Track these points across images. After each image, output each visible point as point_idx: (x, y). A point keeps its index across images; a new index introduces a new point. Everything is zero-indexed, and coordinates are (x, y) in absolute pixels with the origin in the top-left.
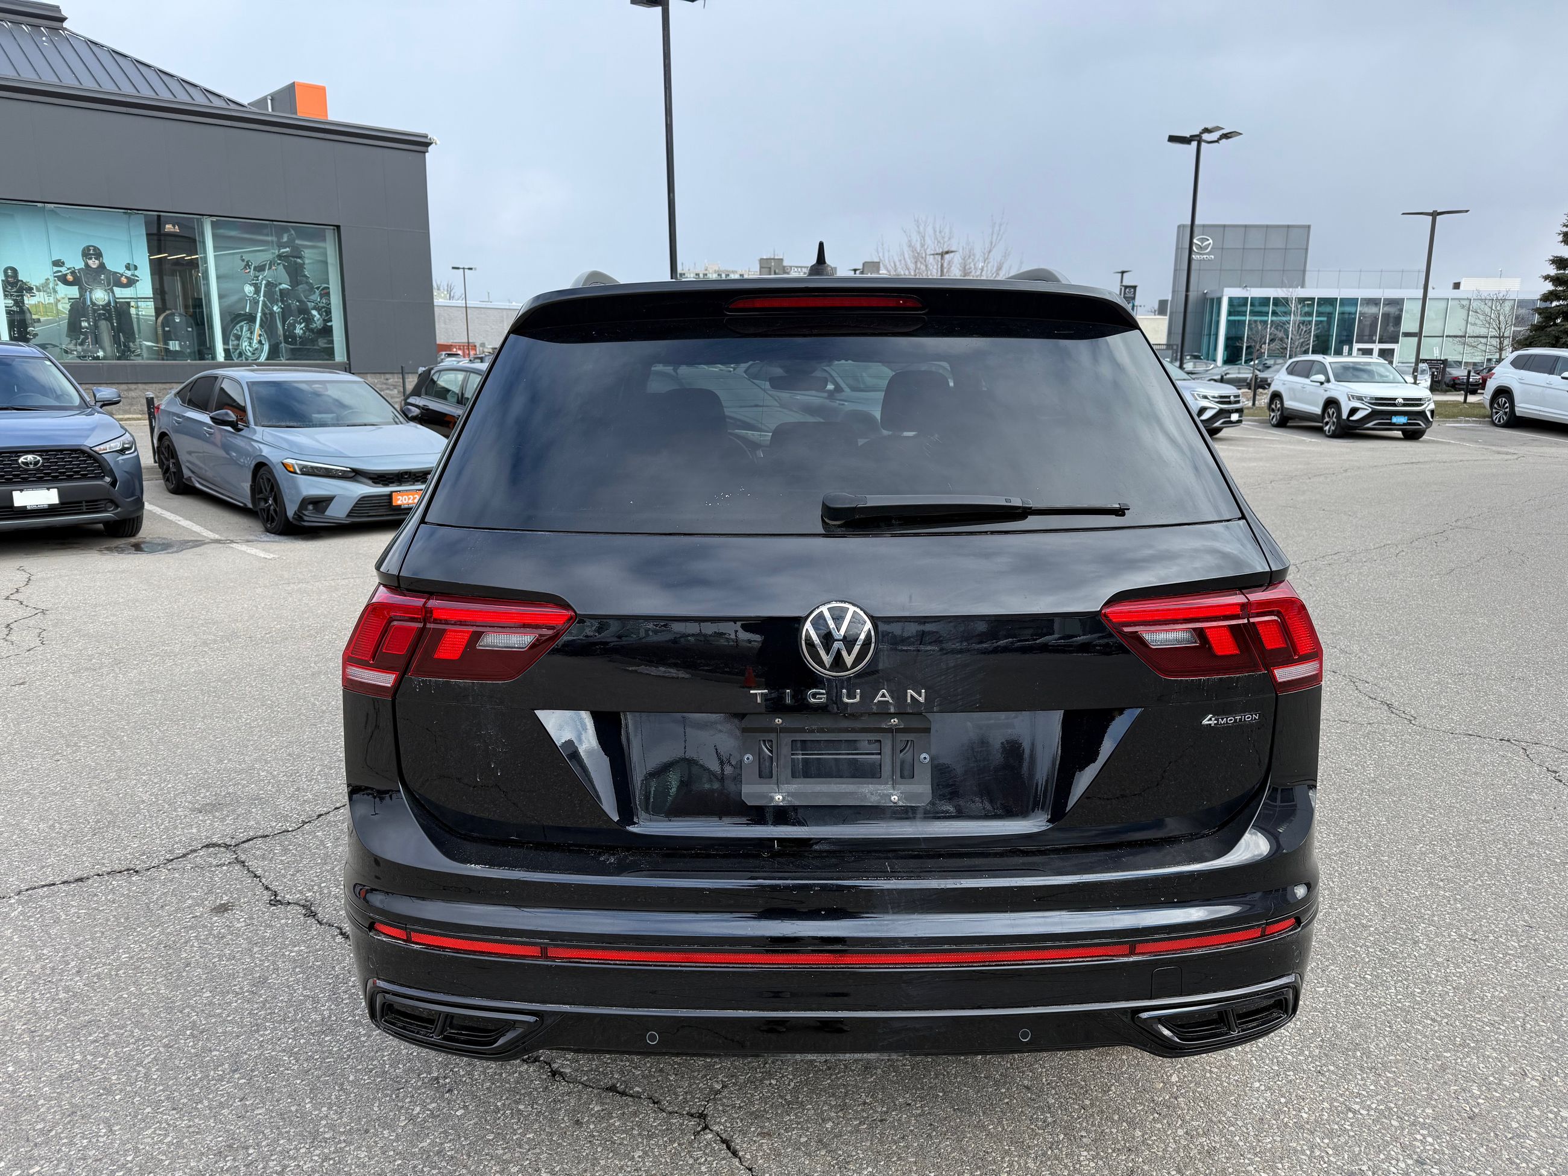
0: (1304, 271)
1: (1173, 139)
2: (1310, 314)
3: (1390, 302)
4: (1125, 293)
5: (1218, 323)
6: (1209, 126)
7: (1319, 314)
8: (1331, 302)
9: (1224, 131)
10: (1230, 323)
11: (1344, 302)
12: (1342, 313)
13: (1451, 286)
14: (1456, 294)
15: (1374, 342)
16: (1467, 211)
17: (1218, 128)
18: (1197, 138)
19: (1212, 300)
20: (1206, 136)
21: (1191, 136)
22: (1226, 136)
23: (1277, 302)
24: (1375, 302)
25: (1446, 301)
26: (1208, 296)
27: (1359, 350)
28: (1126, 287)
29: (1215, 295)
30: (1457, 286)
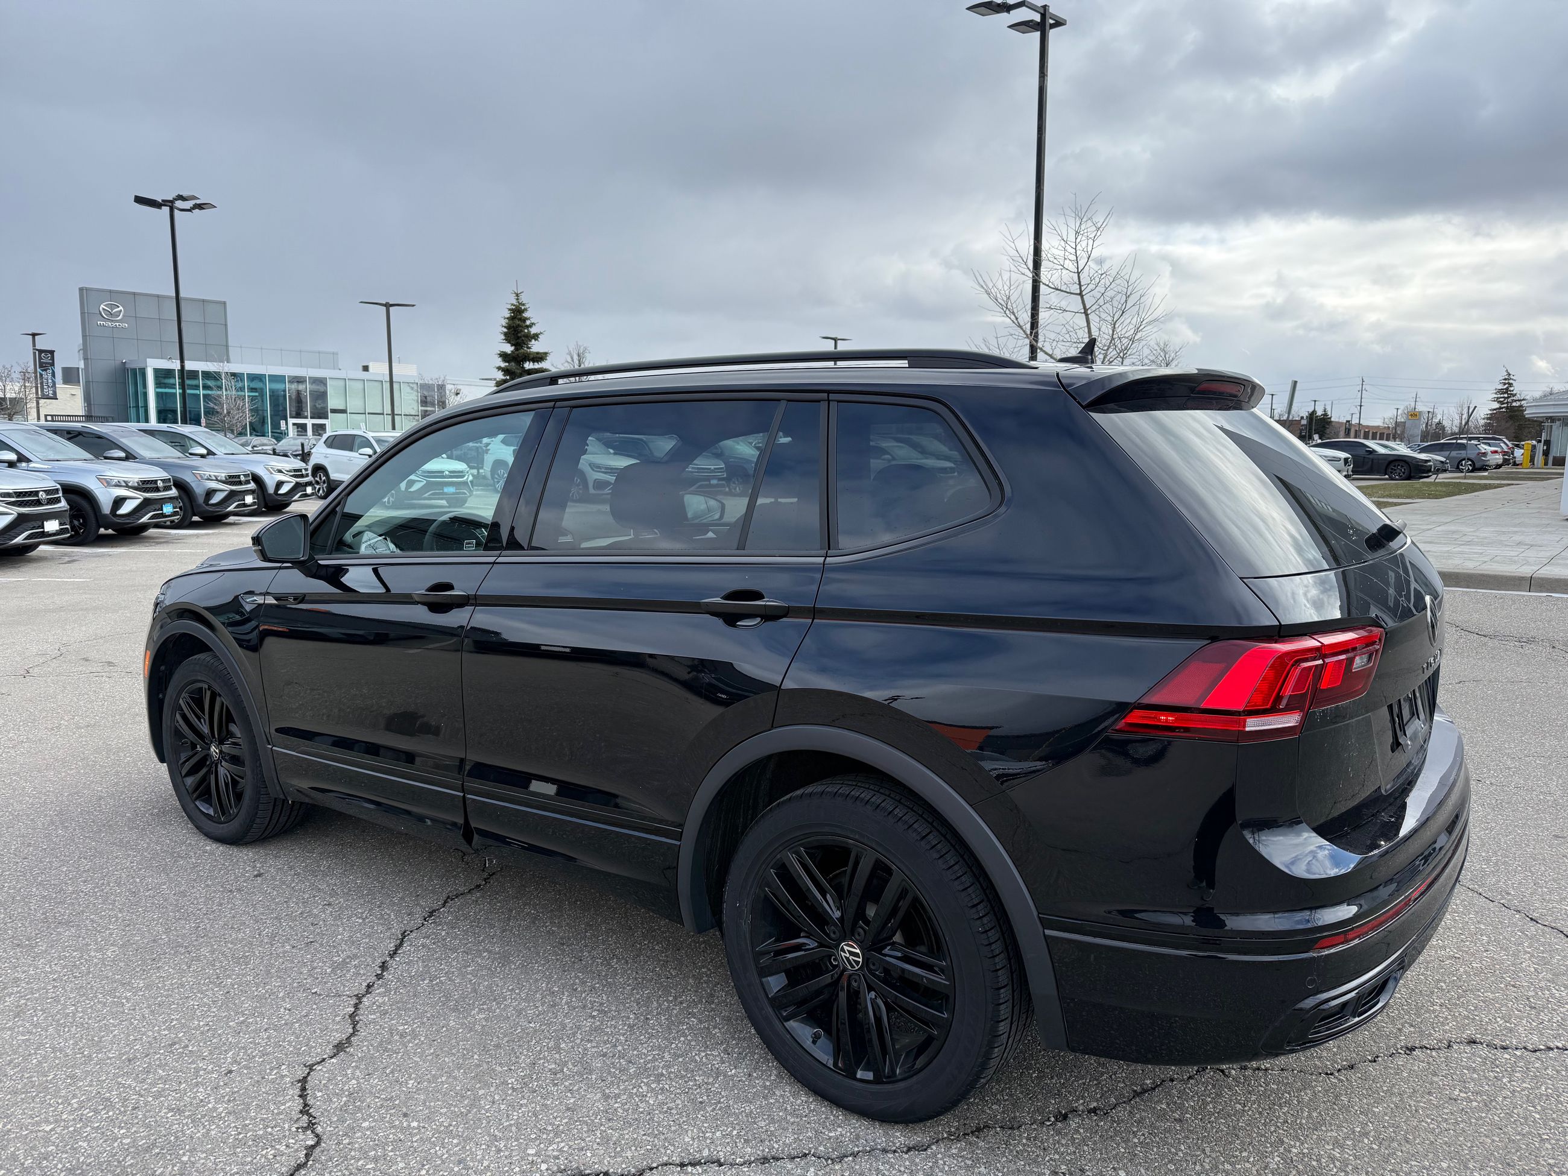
0: (227, 346)
1: (139, 200)
2: (242, 389)
3: (316, 381)
4: (40, 358)
5: (145, 395)
6: (185, 194)
7: (252, 390)
8: (259, 378)
9: (198, 202)
10: (159, 396)
11: (275, 378)
12: (272, 391)
13: (361, 368)
14: (365, 375)
15: (306, 417)
16: (413, 306)
17: (194, 198)
18: (170, 204)
19: (134, 371)
20: (179, 204)
21: (163, 201)
22: (200, 207)
23: (207, 375)
24: (299, 380)
25: (362, 382)
26: (127, 366)
27: (294, 424)
28: (41, 351)
29: (137, 366)
30: (366, 368)
